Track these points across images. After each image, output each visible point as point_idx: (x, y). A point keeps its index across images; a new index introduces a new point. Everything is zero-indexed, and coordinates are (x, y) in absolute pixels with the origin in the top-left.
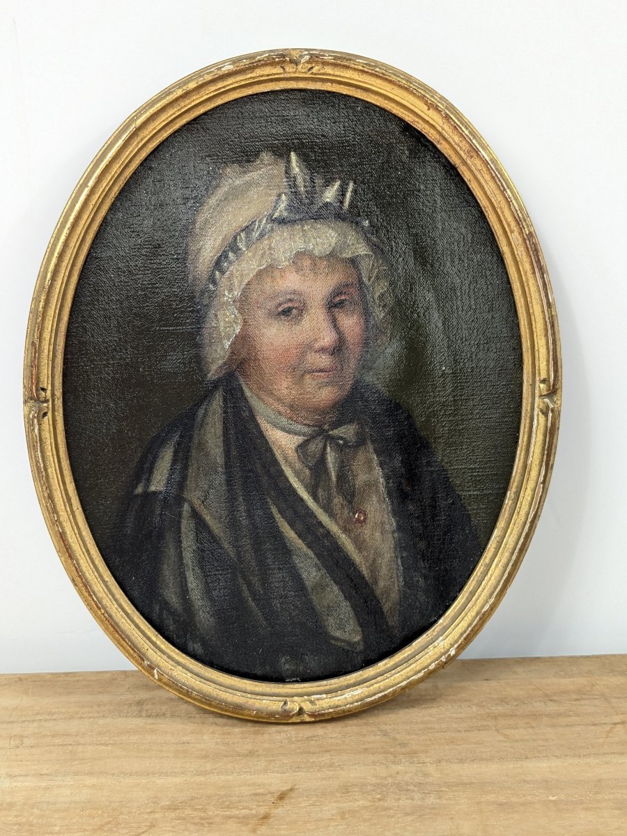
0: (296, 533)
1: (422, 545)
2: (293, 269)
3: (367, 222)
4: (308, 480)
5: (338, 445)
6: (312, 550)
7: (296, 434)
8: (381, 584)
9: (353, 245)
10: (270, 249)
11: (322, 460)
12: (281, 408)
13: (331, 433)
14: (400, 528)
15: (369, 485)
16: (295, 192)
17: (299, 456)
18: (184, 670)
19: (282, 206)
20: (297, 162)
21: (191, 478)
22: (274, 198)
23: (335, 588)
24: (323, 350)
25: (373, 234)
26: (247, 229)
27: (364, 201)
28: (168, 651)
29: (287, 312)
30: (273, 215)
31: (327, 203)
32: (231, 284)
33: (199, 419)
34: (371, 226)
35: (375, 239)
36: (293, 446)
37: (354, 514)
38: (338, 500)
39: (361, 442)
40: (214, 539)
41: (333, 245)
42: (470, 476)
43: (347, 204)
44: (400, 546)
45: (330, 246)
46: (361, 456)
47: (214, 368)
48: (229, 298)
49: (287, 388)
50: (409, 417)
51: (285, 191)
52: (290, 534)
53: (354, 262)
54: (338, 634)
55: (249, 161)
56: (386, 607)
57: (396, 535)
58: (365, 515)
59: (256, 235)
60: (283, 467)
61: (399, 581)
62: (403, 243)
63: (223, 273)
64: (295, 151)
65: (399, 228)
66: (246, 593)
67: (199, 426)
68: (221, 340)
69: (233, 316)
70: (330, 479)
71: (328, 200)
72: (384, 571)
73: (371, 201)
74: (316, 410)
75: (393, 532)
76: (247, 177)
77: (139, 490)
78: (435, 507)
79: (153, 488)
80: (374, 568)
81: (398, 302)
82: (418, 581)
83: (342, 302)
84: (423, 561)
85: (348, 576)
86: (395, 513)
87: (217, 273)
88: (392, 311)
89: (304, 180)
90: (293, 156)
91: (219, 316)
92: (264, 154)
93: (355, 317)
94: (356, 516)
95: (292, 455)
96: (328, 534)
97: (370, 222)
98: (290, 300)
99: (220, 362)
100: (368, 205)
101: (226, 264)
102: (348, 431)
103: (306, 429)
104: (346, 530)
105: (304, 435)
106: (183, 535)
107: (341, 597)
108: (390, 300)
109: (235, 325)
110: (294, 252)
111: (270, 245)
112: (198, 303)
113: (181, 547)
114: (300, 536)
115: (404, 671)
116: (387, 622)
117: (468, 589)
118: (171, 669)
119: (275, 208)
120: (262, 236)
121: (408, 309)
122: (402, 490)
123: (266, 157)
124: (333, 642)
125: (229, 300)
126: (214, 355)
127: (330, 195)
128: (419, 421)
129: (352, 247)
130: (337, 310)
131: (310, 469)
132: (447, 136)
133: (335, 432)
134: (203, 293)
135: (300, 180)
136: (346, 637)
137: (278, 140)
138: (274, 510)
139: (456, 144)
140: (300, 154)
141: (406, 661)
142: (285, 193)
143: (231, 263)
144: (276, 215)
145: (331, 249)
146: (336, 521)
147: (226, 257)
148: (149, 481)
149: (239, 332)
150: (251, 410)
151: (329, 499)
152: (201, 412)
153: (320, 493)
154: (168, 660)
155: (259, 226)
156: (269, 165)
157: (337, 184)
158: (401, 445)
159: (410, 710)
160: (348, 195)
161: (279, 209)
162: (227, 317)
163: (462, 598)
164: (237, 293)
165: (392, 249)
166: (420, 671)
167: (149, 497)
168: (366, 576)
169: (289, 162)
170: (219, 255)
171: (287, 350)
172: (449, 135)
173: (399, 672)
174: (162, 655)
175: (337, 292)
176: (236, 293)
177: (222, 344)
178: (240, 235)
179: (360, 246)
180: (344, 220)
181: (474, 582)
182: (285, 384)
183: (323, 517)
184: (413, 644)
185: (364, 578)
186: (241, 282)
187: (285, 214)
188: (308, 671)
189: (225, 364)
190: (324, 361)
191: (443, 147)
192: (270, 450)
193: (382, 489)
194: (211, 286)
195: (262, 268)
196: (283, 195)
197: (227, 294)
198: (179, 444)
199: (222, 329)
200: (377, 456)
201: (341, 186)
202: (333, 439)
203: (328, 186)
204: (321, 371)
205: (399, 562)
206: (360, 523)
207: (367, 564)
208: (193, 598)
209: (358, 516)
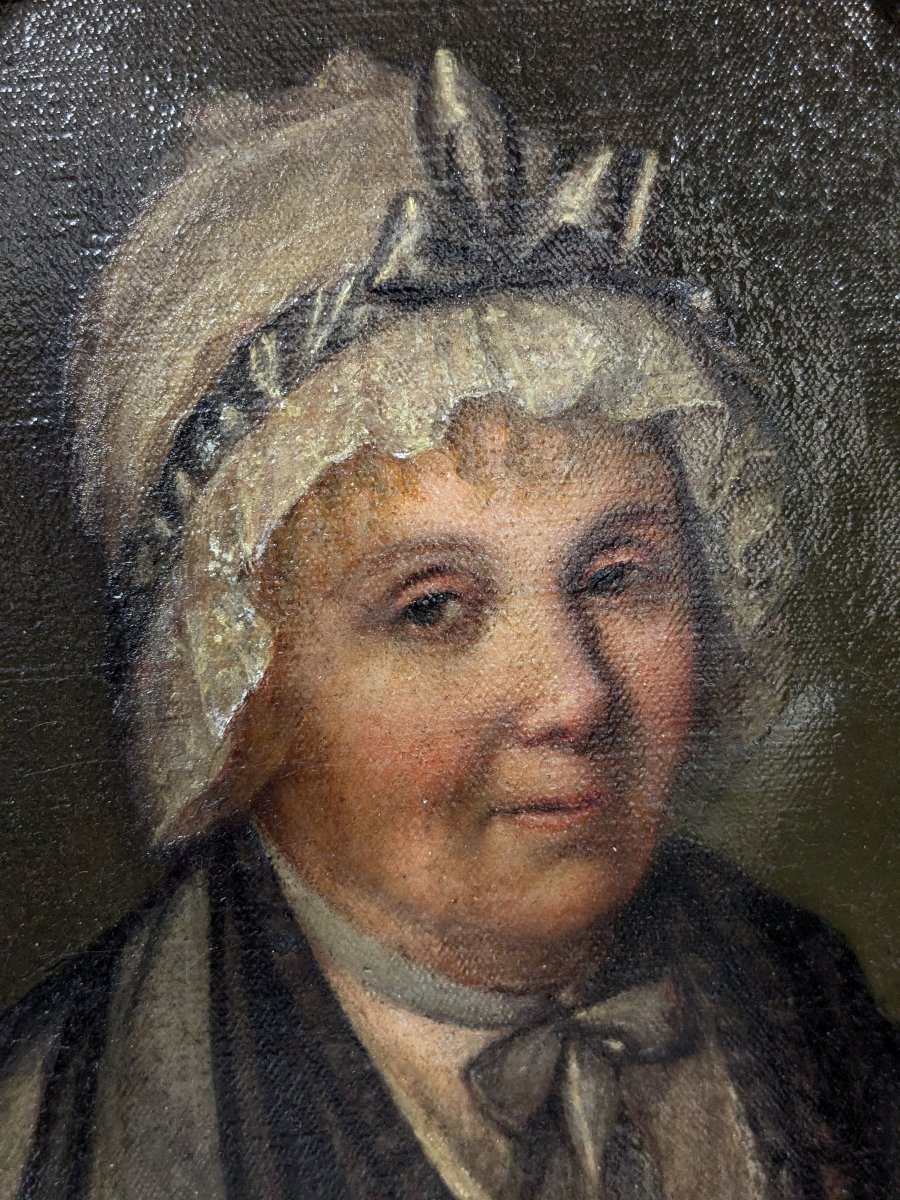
2: (448, 463)
3: (707, 294)
4: (501, 1172)
5: (606, 1053)
7: (462, 1023)
9: (656, 374)
10: (365, 392)
13: (582, 1015)
16: (454, 191)
17: (473, 1096)
19: (407, 240)
20: (459, 83)
21: (104, 1176)
22: (378, 213)
24: (553, 736)
25: (725, 337)
26: (287, 324)
27: (696, 222)
29: (424, 611)
30: (376, 273)
31: (568, 232)
32: (232, 515)
33: (125, 980)
34: (719, 311)
35: (732, 354)
36: (454, 1064)
41: (587, 375)
43: (635, 231)
45: (576, 379)
46: (684, 1090)
47: (175, 804)
48: (224, 563)
51: (418, 186)
53: (658, 434)
55: (289, 83)
59: (316, 341)
60: (419, 1134)
62: (830, 368)
63: (201, 477)
64: (448, 46)
65: (818, 317)
67: (127, 1005)
68: (197, 707)
69: (239, 627)
70: (578, 1167)
71: (570, 218)
73: (719, 220)
76: (280, 139)
81: (813, 572)
83: (620, 572)
87: (181, 476)
88: (789, 605)
89: (485, 148)
90: (445, 64)
91: (190, 629)
92: (342, 58)
93: (663, 625)
95: (450, 1093)
97: (716, 296)
98: (433, 572)
99: (197, 785)
100: (710, 233)
101: (210, 447)
102: (638, 1010)
103: (496, 1006)
105: (489, 1026)
108: (782, 565)
109: (245, 659)
110: (453, 401)
111: (366, 379)
112: (116, 580)
119: (381, 251)
120: (334, 345)
121: (847, 596)
123: (348, 67)
125: (227, 570)
126: (175, 764)
127: (575, 200)
129: (652, 381)
130: (599, 600)
134: (131, 546)
135: (469, 153)
137: (391, 7)
140: (468, 56)
142: (416, 195)
143: (227, 443)
144: (386, 273)
145: (579, 389)
147: (212, 422)
149: (262, 683)
150: (305, 946)
152: (132, 956)
155: (328, 308)
156: (359, 94)
157: (601, 163)
160: (641, 200)
161: (397, 251)
162: (218, 628)
164: (252, 547)
165: (792, 388)
169: (428, 83)
170: (185, 414)
171: (429, 742)
175: (603, 537)
176: (248, 548)
177: (203, 724)
178: (259, 344)
179: (682, 378)
180: (624, 284)
186: (264, 509)
187: (417, 269)
189: (213, 791)
190: (558, 773)
194: (161, 522)
195: (338, 458)
196: (411, 201)
197: (217, 551)
198: (59, 1064)
199: (200, 670)
200: (738, 1091)
201: (615, 168)
202: (588, 1037)
203: (568, 167)
204: (549, 807)
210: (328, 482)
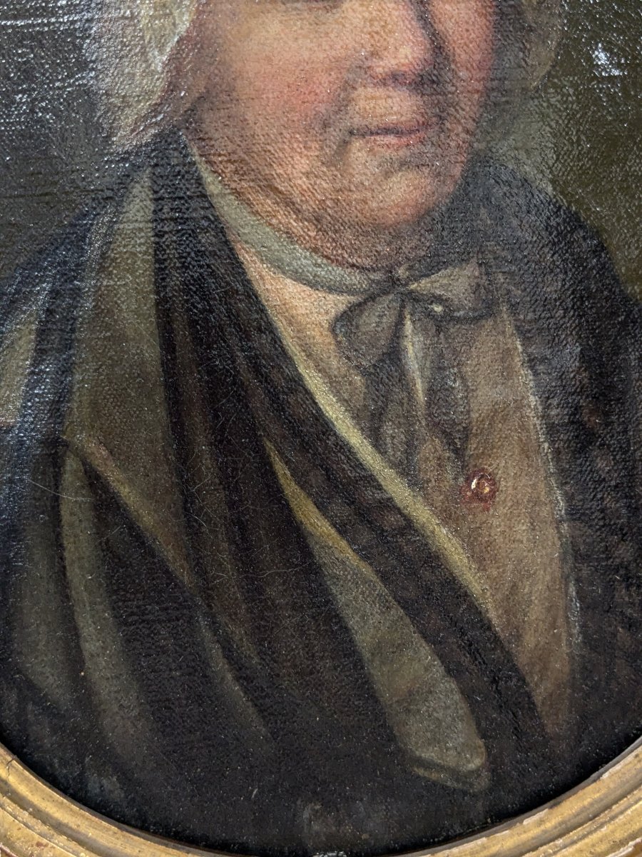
0: (334, 525)
1: (626, 551)
6: (371, 564)
7: (330, 289)
8: (530, 640)
11: (394, 354)
12: (296, 227)
14: (575, 514)
15: (498, 413)
17: (338, 344)
18: (73, 845)
21: (82, 394)
23: (425, 652)
28: (35, 799)
33: (94, 251)
36: (324, 320)
37: (468, 480)
38: (431, 448)
39: (486, 309)
44: (574, 554)
46: (485, 343)
47: (127, 120)
49: (307, 174)
50: (600, 248)
52: (318, 526)
54: (429, 754)
56: (541, 691)
57: (565, 528)
58: (493, 483)
61: (571, 635)
66: (219, 664)
67: (95, 266)
68: (143, 50)
70: (413, 398)
72: (536, 612)
75: (559, 522)
80: (512, 605)
82: (614, 635)
84: (628, 588)
85: (454, 623)
94: (473, 485)
96: (408, 526)
99: (144, 105)
102: (454, 283)
103: (355, 279)
104: (447, 517)
106: (66, 530)
107: (438, 669)
109: (176, 13)
113: (62, 558)
114: (342, 530)
115: (586, 840)
116: (542, 726)
118: (39, 844)
122: (582, 423)
124: (421, 772)
126: (127, 89)
131: (365, 373)
133: (423, 286)
136: (450, 760)
141: (592, 816)
146: (426, 496)
149: (189, 30)
150: (219, 227)
151: (410, 447)
152: (99, 232)
153: (388, 429)
154: (32, 821)
158: (580, 317)
166: (623, 843)
168: (495, 621)
173: (574, 842)
174: (18, 811)
182: (302, 164)
183: (397, 489)
184: (606, 776)
185: (489, 627)
188: (364, 837)
190: (399, 106)
192: (268, 328)
193: (534, 420)
200: (523, 344)
202: (416, 301)
205: (572, 590)
206: (481, 500)
207: (499, 596)
208: (96, 676)
209: (478, 484)
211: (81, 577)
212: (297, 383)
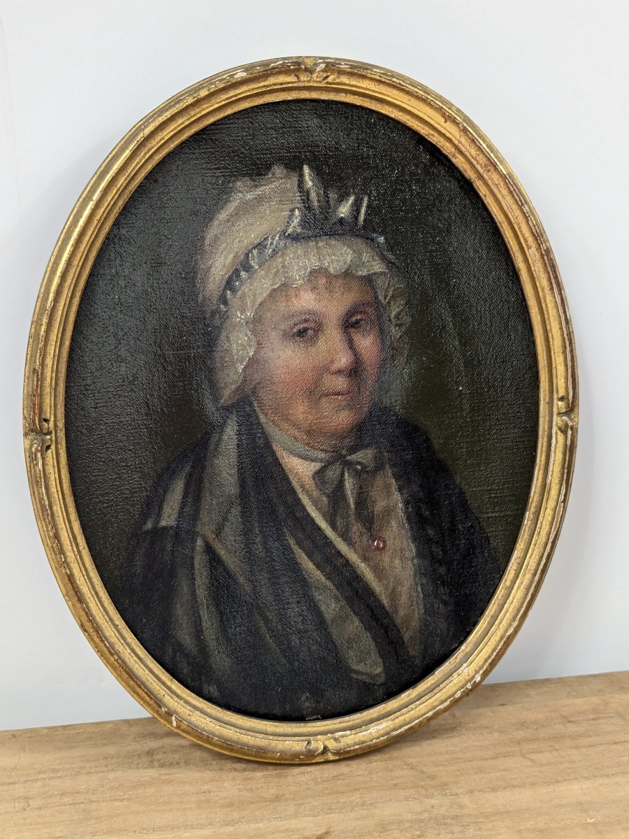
0: (314, 564)
1: (442, 570)
2: (308, 288)
3: (382, 238)
4: (325, 508)
5: (356, 470)
6: (331, 581)
7: (313, 460)
8: (402, 613)
9: (368, 262)
10: (283, 267)
11: (340, 487)
12: (298, 435)
14: (420, 555)
15: (388, 512)
16: (309, 207)
17: (316, 483)
18: (202, 715)
19: (296, 221)
20: (311, 175)
21: (204, 510)
22: (287, 213)
23: (355, 619)
24: (339, 372)
25: (388, 251)
26: (260, 246)
28: (184, 696)
29: (302, 333)
30: (286, 231)
31: (342, 218)
32: (244, 304)
33: (211, 448)
35: (390, 256)
36: (310, 474)
37: (373, 541)
38: (356, 528)
39: (379, 467)
40: (229, 574)
41: (348, 262)
42: (488, 498)
44: (420, 572)
45: (345, 263)
46: (379, 481)
47: (227, 393)
48: (241, 318)
49: (303, 413)
50: (428, 439)
51: (299, 206)
52: (308, 565)
53: (369, 280)
54: (360, 667)
55: (261, 175)
56: (407, 636)
57: (415, 561)
58: (384, 542)
59: (269, 251)
60: (300, 496)
61: (419, 609)
62: (418, 260)
63: (234, 292)
66: (264, 630)
67: (212, 455)
68: (233, 363)
69: (246, 338)
70: (349, 506)
71: (342, 215)
72: (404, 599)
74: (333, 435)
75: (413, 559)
76: (259, 191)
77: (149, 525)
78: (454, 531)
79: (163, 523)
80: (394, 596)
81: (415, 321)
82: (438, 608)
83: (357, 322)
84: (444, 586)
85: (368, 606)
86: (414, 540)
87: (228, 292)
88: (408, 330)
89: (318, 194)
90: (306, 170)
91: (231, 339)
92: (276, 167)
93: (372, 337)
94: (375, 544)
95: (309, 483)
96: (347, 563)
97: (386, 239)
98: (306, 321)
99: (233, 387)
100: (383, 221)
101: (237, 283)
102: (364, 456)
103: (323, 455)
104: (365, 559)
105: (321, 461)
106: (196, 572)
107: (362, 628)
108: (406, 319)
109: (248, 348)
110: (309, 270)
111: (284, 263)
112: (208, 324)
113: (194, 584)
114: (318, 567)
115: (429, 701)
116: (408, 652)
117: (489, 614)
118: (189, 715)
119: (288, 224)
120: (275, 253)
121: (425, 328)
122: (421, 515)
123: (278, 170)
124: (354, 676)
125: (242, 321)
126: (227, 380)
127: (344, 210)
128: (437, 443)
129: (367, 264)
130: (353, 330)
131: (328, 496)
132: (463, 150)
133: (353, 457)
134: (213, 314)
135: (313, 195)
137: (290, 152)
138: (292, 542)
139: (473, 157)
141: (431, 690)
142: (298, 208)
143: (242, 282)
144: (290, 231)
145: (346, 266)
146: (355, 550)
147: (238, 276)
148: (159, 515)
149: (253, 355)
150: (266, 437)
151: (348, 527)
152: (214, 440)
153: (339, 521)
154: (185, 705)
155: (272, 244)
156: (281, 178)
157: (352, 199)
158: (419, 469)
159: (433, 741)
160: (363, 210)
161: (293, 224)
162: (240, 339)
163: (484, 623)
165: (408, 266)
166: (445, 700)
167: (159, 533)
168: (386, 605)
169: (301, 175)
170: (230, 274)
171: (303, 373)
172: (466, 148)
173: (424, 702)
174: (179, 700)
175: (353, 311)
176: (249, 314)
177: (236, 369)
178: (252, 252)
179: (376, 263)
180: (358, 235)
181: (496, 606)
182: (301, 409)
183: (342, 547)
184: (437, 672)
185: (384, 608)
186: (253, 302)
187: (299, 230)
188: (329, 708)
189: (238, 389)
190: (341, 383)
191: (459, 161)
192: (285, 478)
193: (401, 514)
194: (222, 306)
195: (275, 287)
196: (297, 210)
197: (239, 315)
198: (190, 475)
199: (235, 351)
200: (396, 481)
201: (356, 200)
202: (350, 464)
203: (342, 200)
204: (338, 394)
205: (419, 589)
206: (379, 550)
207: (387, 593)
208: (208, 638)
209: (377, 543)
210: (273, 294)
211: (202, 593)
212: (298, 501)
